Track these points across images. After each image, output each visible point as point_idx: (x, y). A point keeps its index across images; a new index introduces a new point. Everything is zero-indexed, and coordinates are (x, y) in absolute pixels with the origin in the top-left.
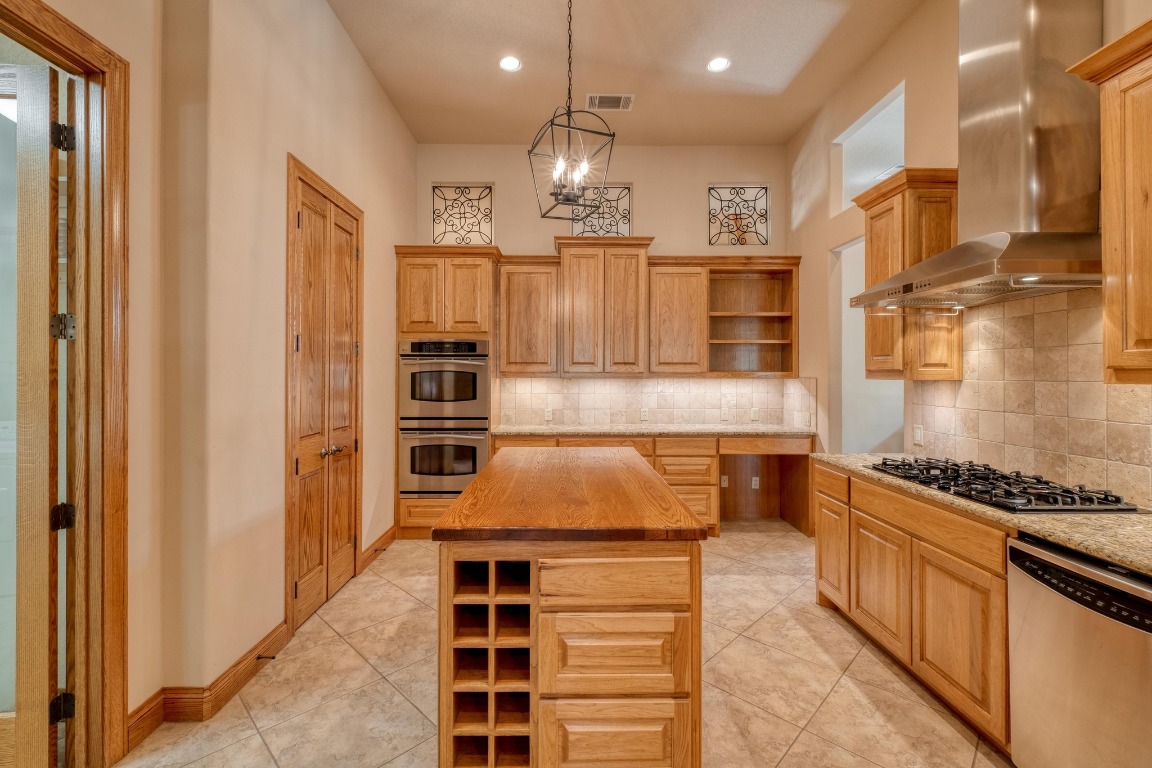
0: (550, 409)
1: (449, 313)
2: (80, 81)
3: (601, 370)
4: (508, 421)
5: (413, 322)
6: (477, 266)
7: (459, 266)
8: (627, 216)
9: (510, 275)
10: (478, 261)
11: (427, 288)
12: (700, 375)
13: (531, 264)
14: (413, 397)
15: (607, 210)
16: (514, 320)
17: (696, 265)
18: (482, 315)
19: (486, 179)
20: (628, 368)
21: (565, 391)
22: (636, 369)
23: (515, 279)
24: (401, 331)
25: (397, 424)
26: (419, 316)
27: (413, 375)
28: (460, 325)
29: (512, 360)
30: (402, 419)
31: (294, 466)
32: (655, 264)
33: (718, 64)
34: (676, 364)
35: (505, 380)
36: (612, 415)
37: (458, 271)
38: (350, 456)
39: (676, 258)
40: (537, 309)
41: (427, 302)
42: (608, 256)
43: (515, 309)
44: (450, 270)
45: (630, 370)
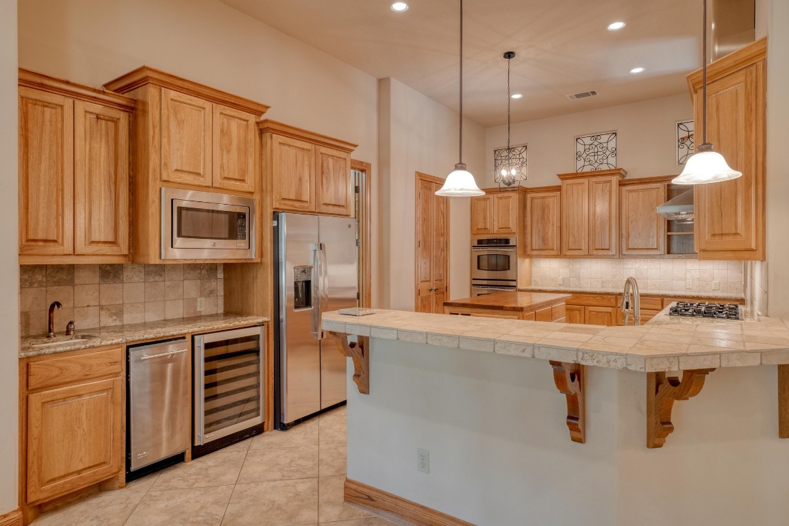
0: (561, 278)
1: (496, 223)
2: (360, 173)
3: (587, 253)
4: (536, 283)
5: (478, 229)
6: (510, 197)
7: (501, 198)
8: (615, 152)
9: (532, 199)
10: (510, 194)
11: (485, 210)
12: (660, 257)
13: (546, 191)
14: (479, 268)
15: (600, 150)
16: (535, 225)
17: (656, 182)
18: (513, 224)
19: (523, 142)
20: (605, 253)
21: (571, 267)
22: (610, 253)
23: (536, 201)
24: (473, 234)
25: (471, 282)
26: (481, 226)
27: (479, 257)
28: (501, 230)
29: (534, 248)
30: (474, 279)
31: (418, 292)
32: (625, 185)
33: (637, 70)
34: (641, 249)
35: (534, 260)
36: (603, 282)
37: (500, 201)
38: (443, 293)
39: (640, 180)
40: (548, 218)
41: (485, 218)
42: (591, 183)
43: (535, 218)
44: (496, 200)
45: (606, 253)
